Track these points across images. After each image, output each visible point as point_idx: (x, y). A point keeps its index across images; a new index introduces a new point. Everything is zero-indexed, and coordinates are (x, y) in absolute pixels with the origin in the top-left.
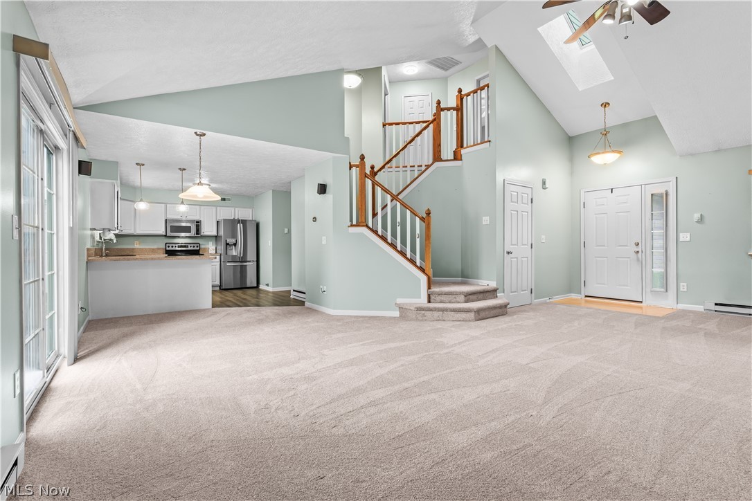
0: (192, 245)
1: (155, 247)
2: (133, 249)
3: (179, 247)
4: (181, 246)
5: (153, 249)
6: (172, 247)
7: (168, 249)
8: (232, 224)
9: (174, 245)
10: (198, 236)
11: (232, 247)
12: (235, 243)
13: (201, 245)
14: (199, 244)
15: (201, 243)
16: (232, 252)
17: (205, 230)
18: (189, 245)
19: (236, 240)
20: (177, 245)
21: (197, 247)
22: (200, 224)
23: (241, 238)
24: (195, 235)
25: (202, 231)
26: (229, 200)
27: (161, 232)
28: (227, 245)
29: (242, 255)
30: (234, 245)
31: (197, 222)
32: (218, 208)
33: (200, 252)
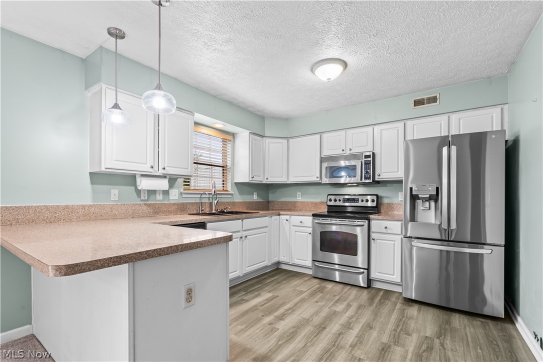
0: (365, 198)
1: (317, 200)
2: (295, 202)
3: (344, 201)
4: (348, 200)
5: (313, 204)
6: (335, 200)
7: (330, 203)
9: (338, 198)
10: (371, 181)
11: (427, 204)
12: (435, 193)
13: (381, 197)
14: (377, 195)
15: (380, 194)
16: (428, 215)
17: (382, 172)
18: (360, 198)
19: (437, 189)
20: (342, 198)
21: (373, 201)
22: (371, 159)
23: (449, 183)
24: (363, 181)
25: (377, 172)
26: (433, 100)
27: (314, 178)
28: (414, 198)
29: (454, 226)
30: (430, 198)
31: (366, 157)
32: (409, 123)
33: (382, 211)
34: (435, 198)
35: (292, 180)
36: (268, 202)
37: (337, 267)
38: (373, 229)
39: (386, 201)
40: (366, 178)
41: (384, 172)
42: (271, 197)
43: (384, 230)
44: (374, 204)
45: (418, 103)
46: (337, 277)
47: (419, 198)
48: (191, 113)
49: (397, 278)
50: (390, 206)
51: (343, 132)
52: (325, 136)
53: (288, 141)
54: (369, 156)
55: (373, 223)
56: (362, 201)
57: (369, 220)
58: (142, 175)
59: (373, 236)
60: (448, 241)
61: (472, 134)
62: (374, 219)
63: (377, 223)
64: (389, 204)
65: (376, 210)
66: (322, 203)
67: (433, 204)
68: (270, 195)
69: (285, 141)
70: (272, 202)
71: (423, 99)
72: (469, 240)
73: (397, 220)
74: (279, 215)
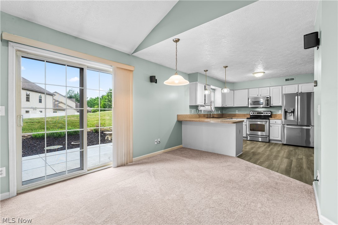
0: (266, 112)
1: (246, 113)
2: (235, 114)
3: (257, 113)
4: (259, 113)
5: (245, 114)
6: (254, 113)
7: (251, 114)
8: (290, 97)
9: (254, 112)
10: (269, 106)
11: (290, 114)
12: (293, 110)
13: (272, 112)
14: (271, 111)
15: (272, 111)
16: (291, 118)
17: (273, 103)
18: (264, 112)
19: (294, 109)
20: (256, 112)
21: (269, 113)
22: (269, 99)
23: (298, 107)
24: (266, 106)
25: (271, 103)
26: (293, 79)
27: (246, 105)
28: (286, 112)
29: (299, 120)
30: (292, 112)
31: (267, 98)
32: (283, 87)
33: (273, 117)
34: (293, 112)
35: (235, 106)
36: (223, 114)
37: (260, 136)
38: (270, 123)
39: (274, 113)
40: (267, 105)
41: (274, 103)
42: (224, 112)
43: (275, 123)
44: (270, 114)
45: (287, 80)
46: (260, 139)
47: (288, 112)
48: (210, 86)
49: (279, 139)
50: (276, 115)
51: (258, 89)
52: (250, 90)
53: (234, 91)
54: (268, 98)
55: (271, 120)
56: (265, 113)
57: (269, 119)
58: (201, 106)
59: (271, 125)
60: (298, 125)
61: (307, 93)
62: (271, 119)
63: (272, 121)
64: (275, 114)
65: (271, 116)
66: (247, 114)
67: (292, 114)
68: (223, 111)
69: (233, 91)
70: (225, 114)
71: (289, 79)
72: (306, 125)
73: (280, 120)
74: (232, 119)
